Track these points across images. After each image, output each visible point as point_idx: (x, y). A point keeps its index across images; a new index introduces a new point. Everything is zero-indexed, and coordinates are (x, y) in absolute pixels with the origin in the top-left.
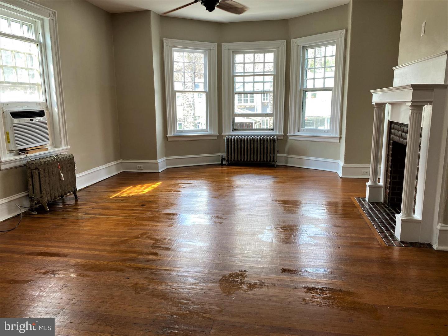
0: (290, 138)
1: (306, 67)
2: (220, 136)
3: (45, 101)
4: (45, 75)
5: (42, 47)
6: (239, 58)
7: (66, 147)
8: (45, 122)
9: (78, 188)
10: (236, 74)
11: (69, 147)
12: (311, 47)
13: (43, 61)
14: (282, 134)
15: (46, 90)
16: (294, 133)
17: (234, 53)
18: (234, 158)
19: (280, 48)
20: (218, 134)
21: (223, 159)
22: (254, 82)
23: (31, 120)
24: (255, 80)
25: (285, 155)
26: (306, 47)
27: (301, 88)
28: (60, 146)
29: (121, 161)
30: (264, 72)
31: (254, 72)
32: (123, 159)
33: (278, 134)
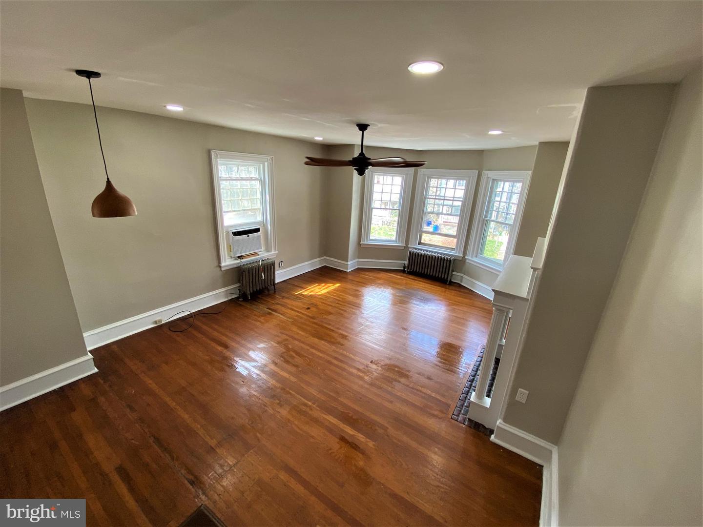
0: (467, 261)
1: (493, 198)
2: (406, 247)
3: (262, 220)
4: (263, 202)
5: (263, 183)
6: (433, 182)
7: (275, 252)
8: (260, 236)
9: (276, 282)
10: (429, 197)
11: (277, 252)
12: (501, 181)
13: (263, 193)
14: (462, 255)
15: (264, 213)
16: (472, 257)
17: (430, 177)
18: (414, 269)
19: (471, 178)
20: (404, 245)
21: (405, 267)
22: (443, 205)
23: (248, 236)
24: (445, 204)
25: (461, 275)
26: (496, 180)
27: (485, 217)
28: (271, 251)
29: (325, 257)
30: (454, 197)
31: (444, 196)
32: (326, 256)
33: (457, 254)
